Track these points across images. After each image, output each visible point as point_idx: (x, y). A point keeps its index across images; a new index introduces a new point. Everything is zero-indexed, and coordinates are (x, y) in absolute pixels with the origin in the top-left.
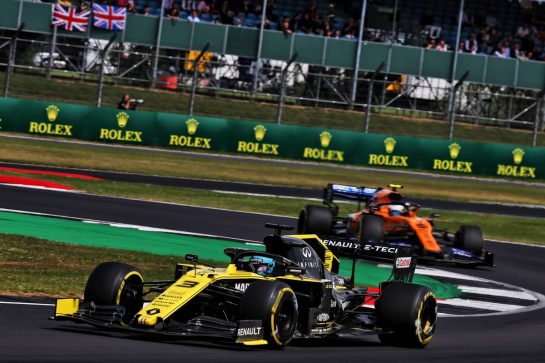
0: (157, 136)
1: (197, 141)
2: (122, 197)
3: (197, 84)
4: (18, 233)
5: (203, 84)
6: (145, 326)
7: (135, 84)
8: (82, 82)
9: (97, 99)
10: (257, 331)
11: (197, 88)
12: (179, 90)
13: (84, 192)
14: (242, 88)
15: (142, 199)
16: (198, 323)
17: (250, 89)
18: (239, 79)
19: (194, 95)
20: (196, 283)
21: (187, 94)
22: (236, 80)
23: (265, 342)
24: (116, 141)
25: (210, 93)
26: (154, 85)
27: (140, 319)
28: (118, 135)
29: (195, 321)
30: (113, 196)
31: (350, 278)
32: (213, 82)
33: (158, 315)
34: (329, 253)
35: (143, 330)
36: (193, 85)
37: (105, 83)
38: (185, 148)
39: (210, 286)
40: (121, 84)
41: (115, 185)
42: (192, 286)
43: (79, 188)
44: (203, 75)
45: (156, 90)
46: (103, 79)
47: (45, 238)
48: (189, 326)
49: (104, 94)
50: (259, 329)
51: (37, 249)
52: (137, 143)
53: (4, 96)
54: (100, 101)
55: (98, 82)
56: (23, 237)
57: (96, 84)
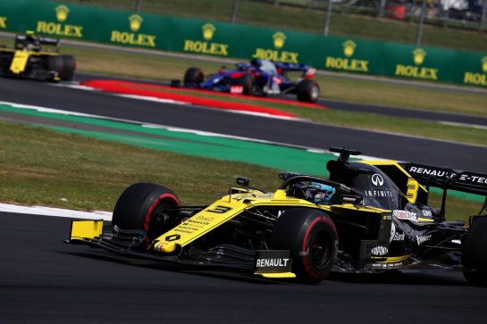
0: (382, 65)
1: (424, 71)
2: (347, 126)
3: (426, 13)
4: (243, 161)
5: (431, 14)
6: (161, 253)
7: (363, 13)
8: (309, 10)
9: (323, 28)
10: (283, 262)
11: (426, 19)
12: (407, 19)
13: (309, 120)
14: (471, 19)
15: (366, 128)
16: (221, 252)
17: (479, 20)
18: (468, 10)
19: (422, 26)
20: (229, 209)
21: (414, 24)
22: (464, 11)
23: (292, 275)
24: (342, 70)
25: (439, 24)
26: (382, 14)
27: (156, 245)
28: (344, 64)
29: (217, 250)
30: (338, 125)
31: (440, 209)
32: (442, 12)
33: (177, 242)
34: (412, 182)
35: (159, 258)
36: (421, 14)
37: (333, 11)
38: (412, 78)
39: (245, 213)
40: (348, 12)
41: (340, 113)
42: (224, 211)
43: (304, 116)
44: (432, 5)
45: (384, 20)
46: (330, 7)
47: (270, 166)
48: (210, 255)
49: (332, 22)
50: (286, 260)
51: (260, 176)
52: (362, 73)
53: (230, 22)
54: (327, 29)
55: (325, 9)
56: (246, 164)
57: (323, 13)
